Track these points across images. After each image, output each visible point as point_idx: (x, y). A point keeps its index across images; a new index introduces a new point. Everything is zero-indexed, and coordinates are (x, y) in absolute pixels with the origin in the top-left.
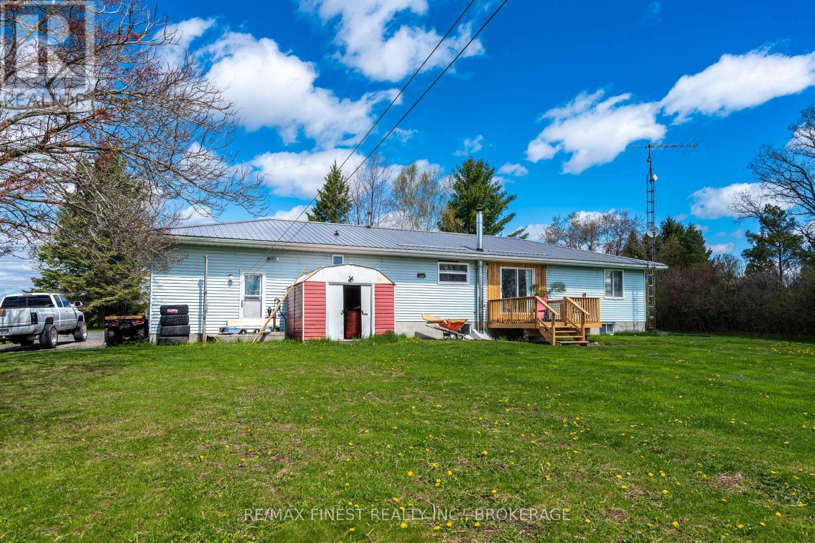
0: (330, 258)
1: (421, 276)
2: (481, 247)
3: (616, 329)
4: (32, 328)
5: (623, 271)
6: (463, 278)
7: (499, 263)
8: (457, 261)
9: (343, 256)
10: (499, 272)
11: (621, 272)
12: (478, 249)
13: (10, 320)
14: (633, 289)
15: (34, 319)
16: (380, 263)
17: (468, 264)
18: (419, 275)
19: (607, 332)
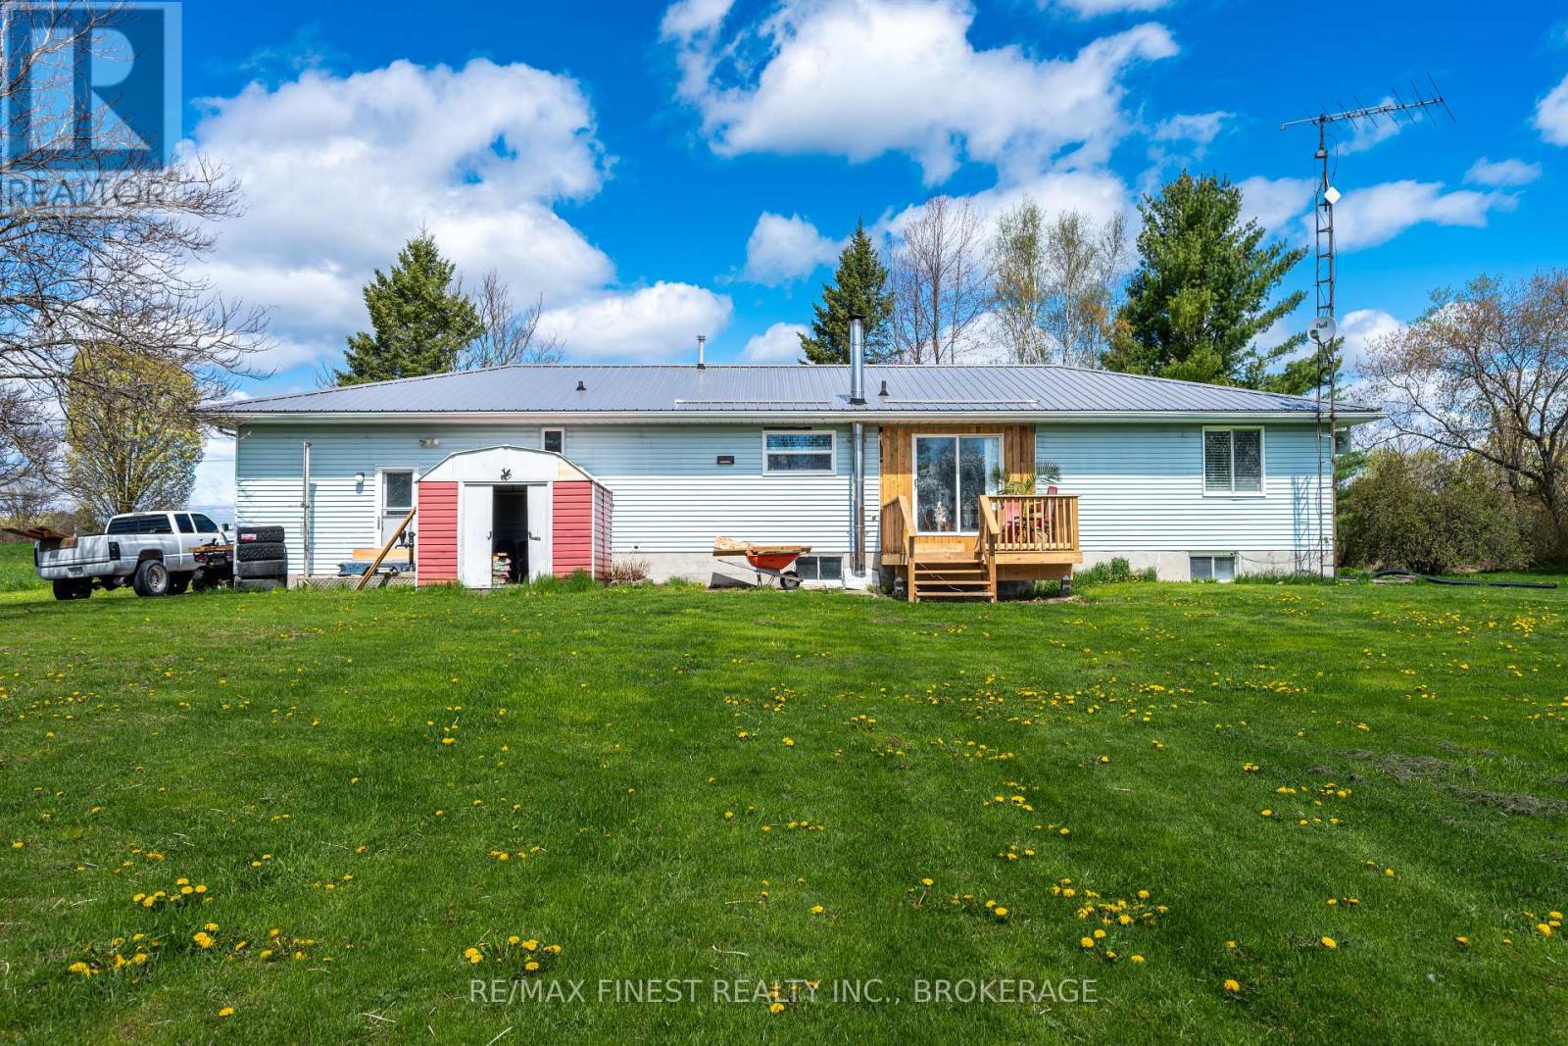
0: (536, 434)
1: (726, 461)
2: (858, 396)
3: (1243, 567)
4: (111, 566)
5: (1263, 428)
6: (823, 462)
7: (910, 428)
8: (808, 428)
9: (562, 430)
10: (910, 446)
11: (1259, 432)
12: (854, 401)
13: (83, 554)
14: (1294, 471)
15: (115, 551)
16: (638, 440)
17: (833, 433)
18: (720, 460)
19: (1214, 577)
